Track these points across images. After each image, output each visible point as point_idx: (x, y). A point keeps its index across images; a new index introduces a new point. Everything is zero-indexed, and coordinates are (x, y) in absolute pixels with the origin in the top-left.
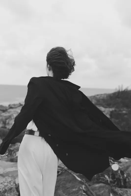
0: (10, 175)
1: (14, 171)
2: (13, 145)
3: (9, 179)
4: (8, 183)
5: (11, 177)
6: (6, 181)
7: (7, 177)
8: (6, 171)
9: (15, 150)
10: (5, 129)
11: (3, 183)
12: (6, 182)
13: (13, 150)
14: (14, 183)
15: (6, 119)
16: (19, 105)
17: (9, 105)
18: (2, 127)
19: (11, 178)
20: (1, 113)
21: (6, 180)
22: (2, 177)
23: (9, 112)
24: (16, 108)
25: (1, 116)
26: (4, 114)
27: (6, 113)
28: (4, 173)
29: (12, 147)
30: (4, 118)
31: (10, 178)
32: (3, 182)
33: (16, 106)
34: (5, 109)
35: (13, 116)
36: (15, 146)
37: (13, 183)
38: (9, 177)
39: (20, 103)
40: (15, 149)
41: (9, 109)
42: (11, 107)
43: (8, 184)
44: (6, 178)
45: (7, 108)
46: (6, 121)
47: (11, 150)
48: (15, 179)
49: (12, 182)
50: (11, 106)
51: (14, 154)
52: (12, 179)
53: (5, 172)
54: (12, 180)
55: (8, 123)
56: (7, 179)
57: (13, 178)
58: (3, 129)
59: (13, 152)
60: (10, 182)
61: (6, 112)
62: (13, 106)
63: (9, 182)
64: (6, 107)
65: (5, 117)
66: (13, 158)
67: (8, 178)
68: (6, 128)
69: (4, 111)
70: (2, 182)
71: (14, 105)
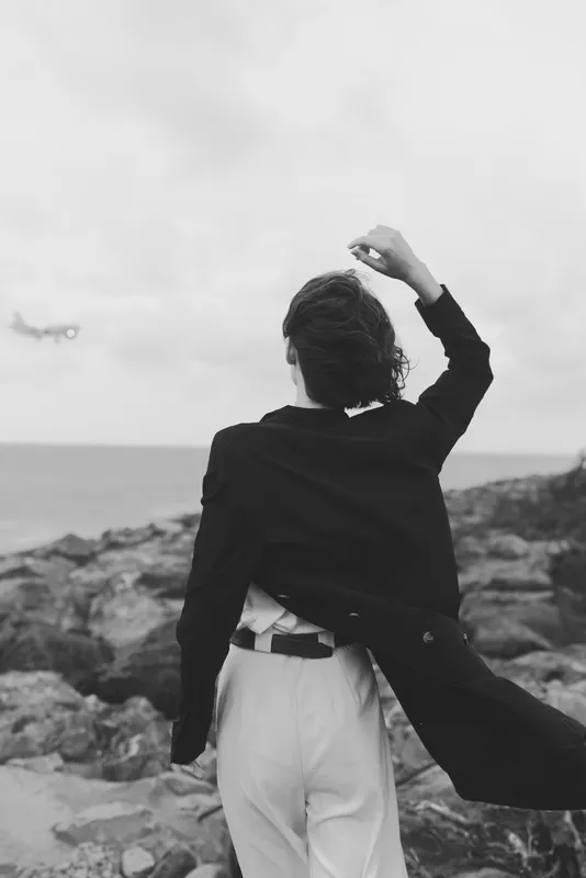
0: (101, 837)
1: (116, 819)
2: (113, 707)
3: (97, 855)
4: (90, 869)
5: (105, 843)
6: (84, 864)
7: (85, 845)
8: (83, 819)
9: (126, 730)
10: (83, 640)
11: (70, 872)
12: (81, 868)
13: (116, 730)
14: (117, 870)
15: (92, 596)
16: (149, 533)
17: (106, 535)
18: (72, 631)
19: (104, 850)
20: (70, 570)
21: (83, 857)
22: (65, 846)
23: (104, 566)
24: (134, 545)
25: (69, 581)
26: (84, 575)
27: (91, 570)
28: (73, 826)
29: (114, 714)
30: (80, 591)
31: (99, 848)
32: (72, 865)
33: (138, 538)
34: (86, 552)
35: (123, 582)
36: (123, 710)
37: (114, 872)
38: (96, 843)
39: (152, 526)
40: (125, 724)
41: (101, 552)
42: (111, 544)
43: (90, 874)
44: (82, 849)
45: (98, 548)
46: (88, 606)
47: (106, 729)
48: (122, 851)
49: (110, 866)
50: (114, 538)
51: (122, 747)
52: (111, 853)
53: (79, 825)
54: (106, 858)
55: (99, 614)
56: (87, 852)
57: (111, 849)
58: (72, 637)
59: (114, 740)
60: (99, 865)
61: (90, 565)
62: (122, 539)
63: (92, 864)
64: (93, 542)
65: (88, 585)
66: (114, 762)
67: (90, 848)
68: (88, 633)
69: (82, 560)
70: (66, 865)
71: (127, 533)
